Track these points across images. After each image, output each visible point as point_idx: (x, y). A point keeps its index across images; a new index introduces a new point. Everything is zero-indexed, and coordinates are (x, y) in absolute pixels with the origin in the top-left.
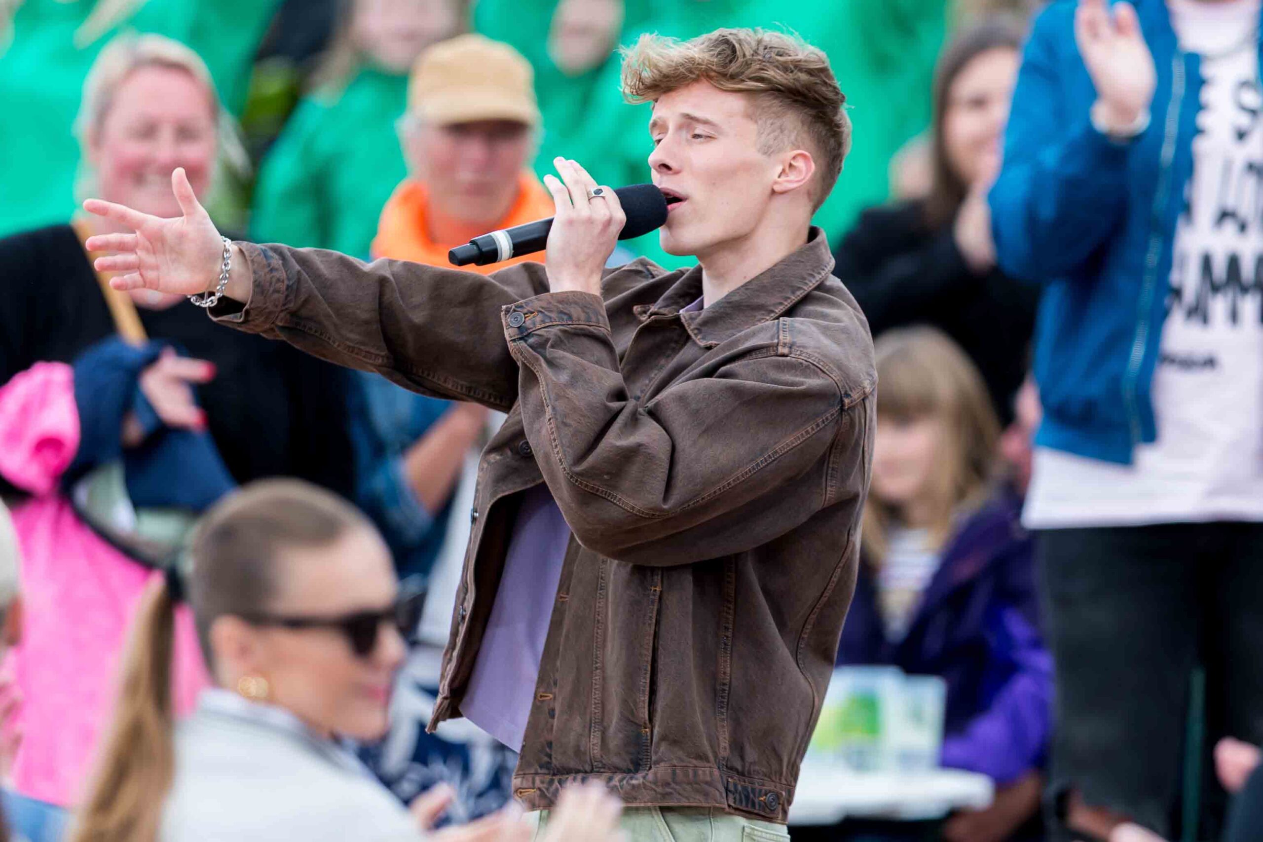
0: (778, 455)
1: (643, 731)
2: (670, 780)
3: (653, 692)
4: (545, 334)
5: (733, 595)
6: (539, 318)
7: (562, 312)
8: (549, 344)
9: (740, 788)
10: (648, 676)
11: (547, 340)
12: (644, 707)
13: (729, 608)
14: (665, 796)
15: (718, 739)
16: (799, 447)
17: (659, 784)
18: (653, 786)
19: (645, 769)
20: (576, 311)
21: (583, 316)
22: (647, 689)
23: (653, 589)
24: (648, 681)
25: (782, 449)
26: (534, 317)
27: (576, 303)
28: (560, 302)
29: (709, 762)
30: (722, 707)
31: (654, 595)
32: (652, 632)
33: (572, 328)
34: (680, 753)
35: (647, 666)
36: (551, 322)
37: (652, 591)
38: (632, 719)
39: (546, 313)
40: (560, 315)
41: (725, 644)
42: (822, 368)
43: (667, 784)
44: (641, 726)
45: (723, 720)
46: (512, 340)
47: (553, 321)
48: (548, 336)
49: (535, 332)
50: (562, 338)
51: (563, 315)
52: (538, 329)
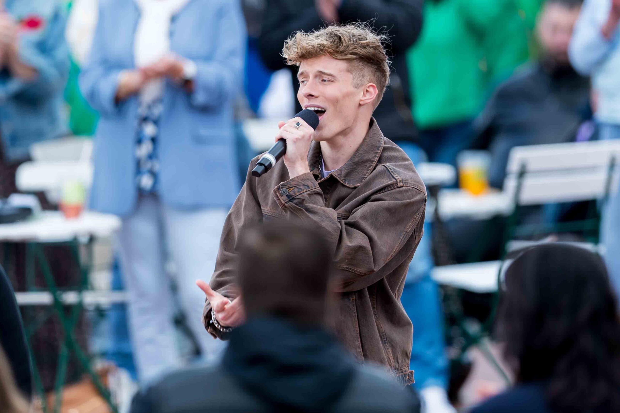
0: (407, 233)
6: (296, 190)
7: (304, 185)
9: (401, 377)
10: (359, 340)
12: (362, 355)
15: (389, 358)
16: (413, 227)
20: (309, 183)
21: (312, 185)
23: (352, 299)
25: (408, 229)
26: (293, 190)
27: (308, 179)
28: (303, 180)
30: (386, 343)
31: (353, 302)
32: (357, 319)
33: (311, 192)
35: (358, 335)
36: (302, 191)
41: (376, 315)
45: (388, 348)
46: (285, 203)
47: (303, 190)
48: (303, 198)
49: (296, 197)
50: (308, 198)
51: (305, 187)
52: (297, 196)
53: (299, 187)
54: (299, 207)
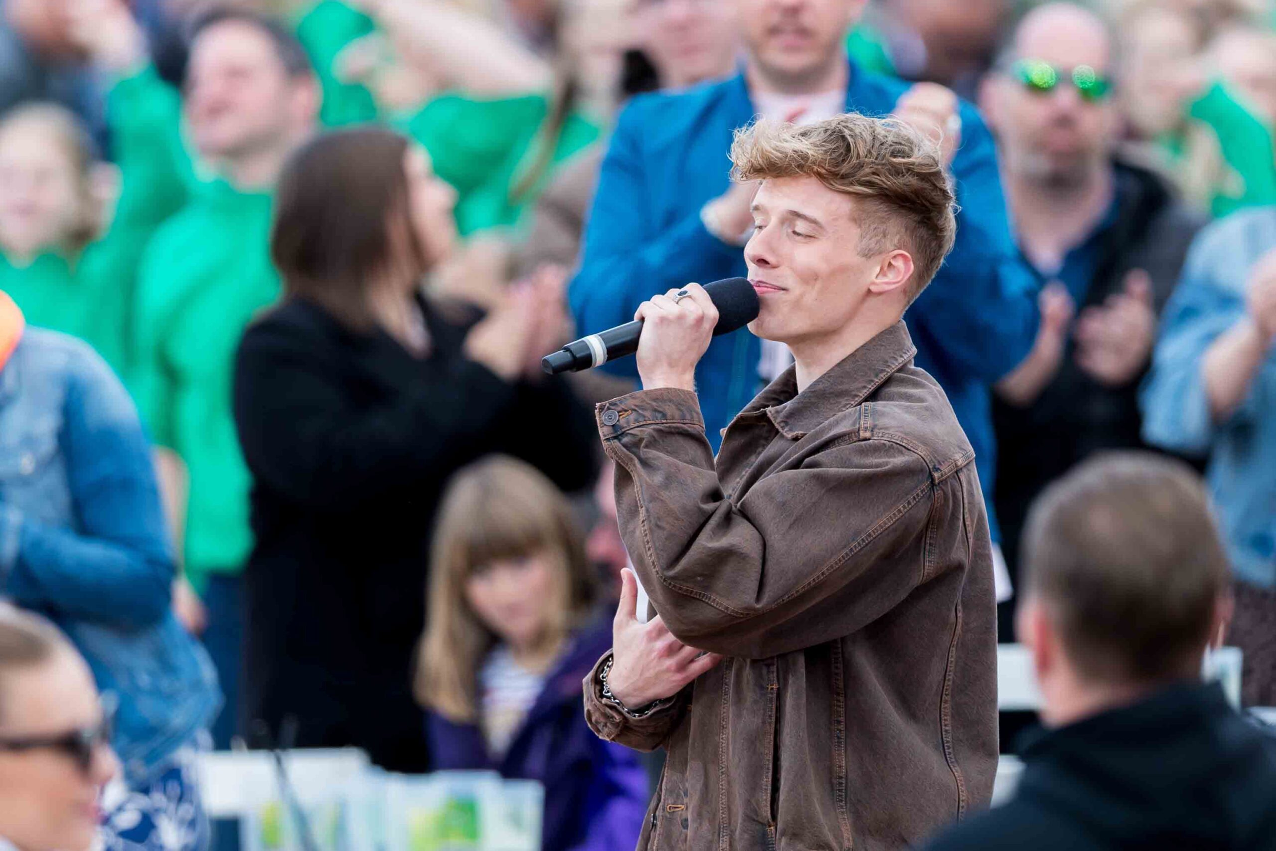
0: (871, 538)
1: (767, 829)
3: (775, 790)
4: (639, 433)
6: (633, 417)
7: (656, 410)
8: (643, 444)
10: (770, 774)
11: (641, 440)
12: (767, 806)
15: (841, 830)
16: (891, 528)
20: (670, 410)
21: (677, 414)
22: (769, 788)
23: (769, 687)
24: (770, 779)
25: (875, 531)
26: (628, 415)
27: (671, 401)
28: (655, 400)
30: (841, 801)
31: (772, 694)
32: (772, 730)
33: (667, 427)
35: (768, 765)
36: (645, 420)
37: (770, 690)
38: (756, 817)
39: (640, 411)
40: (654, 413)
41: (839, 738)
42: (907, 446)
44: (764, 824)
45: (843, 813)
46: (606, 439)
48: (643, 436)
50: (656, 437)
52: (633, 428)
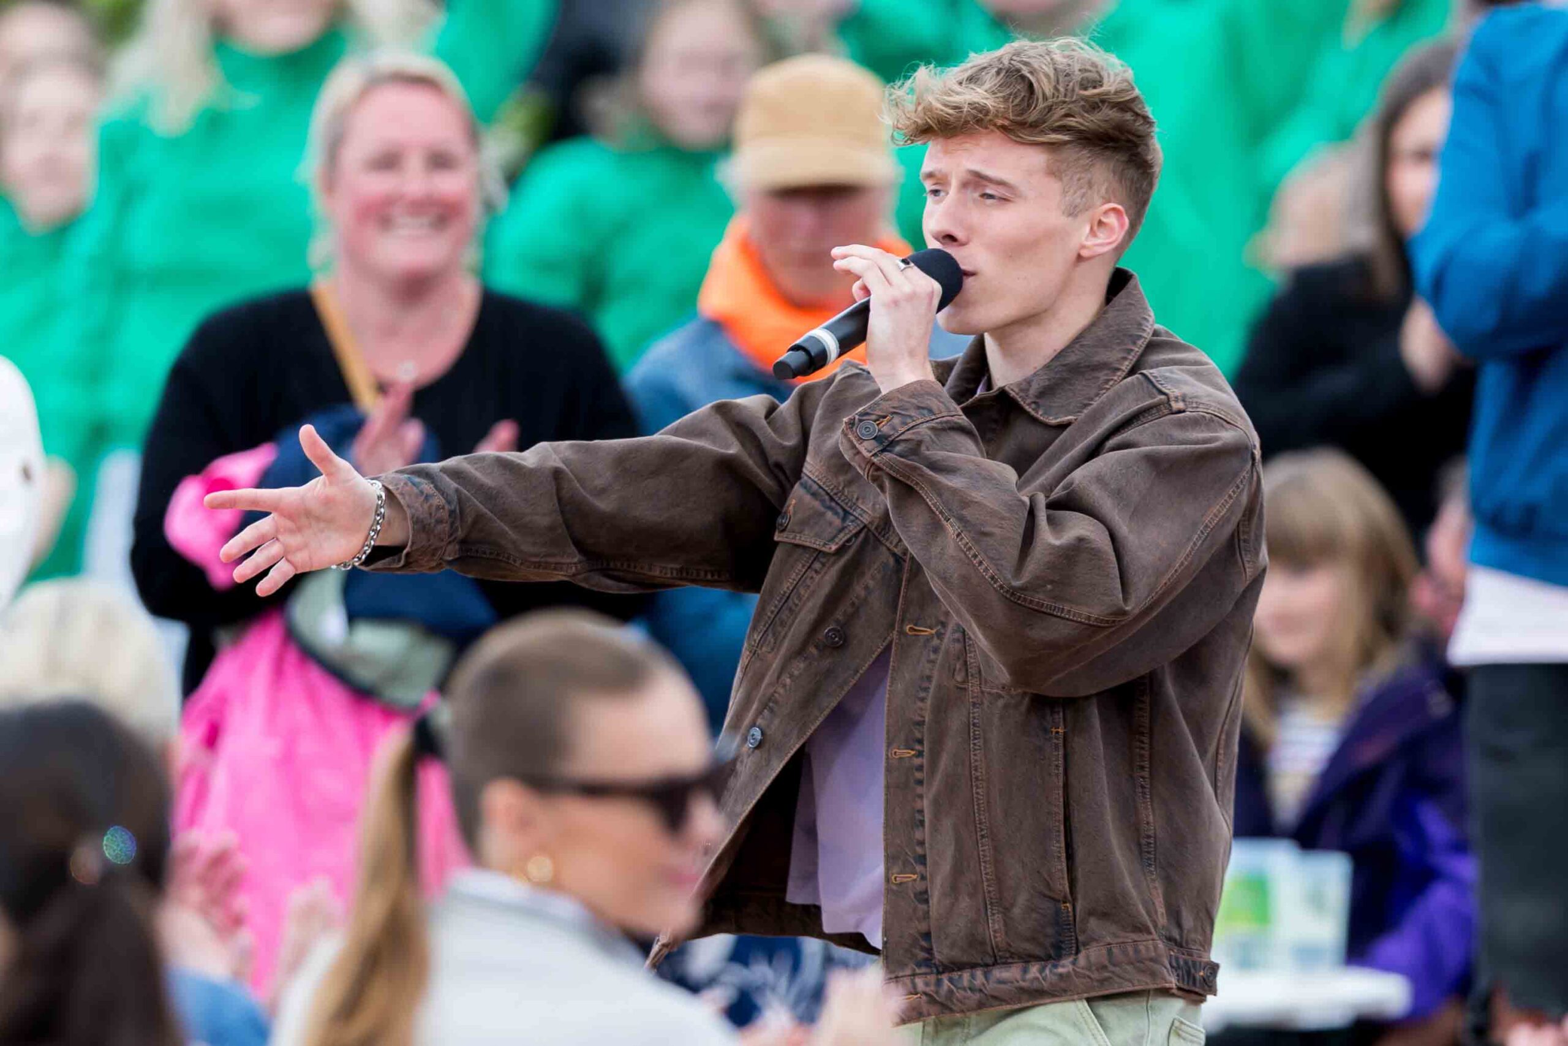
0: (1209, 529)
1: (1062, 906)
2: (1106, 963)
3: (1070, 857)
5: (1147, 725)
6: (896, 420)
7: (919, 408)
9: (1181, 962)
10: (1062, 838)
12: (1063, 878)
13: (1142, 742)
14: (1102, 982)
15: (1154, 903)
17: (1094, 968)
18: (1088, 973)
19: (1071, 954)
20: (933, 403)
21: (942, 407)
22: (1064, 855)
23: (1054, 730)
24: (1063, 845)
26: (889, 421)
27: (928, 394)
28: (912, 396)
29: (1150, 933)
30: (1150, 865)
31: (1057, 739)
32: (1061, 784)
33: (938, 423)
34: (1113, 928)
35: (1059, 826)
36: (914, 421)
37: (1054, 734)
38: (1047, 893)
40: (919, 411)
41: (1143, 787)
43: (1104, 967)
44: (1059, 901)
45: (1153, 881)
46: (873, 455)
47: (915, 419)
48: (919, 438)
49: (900, 438)
50: (933, 437)
51: (922, 411)
52: (903, 433)
53: (903, 412)
54: (910, 462)
